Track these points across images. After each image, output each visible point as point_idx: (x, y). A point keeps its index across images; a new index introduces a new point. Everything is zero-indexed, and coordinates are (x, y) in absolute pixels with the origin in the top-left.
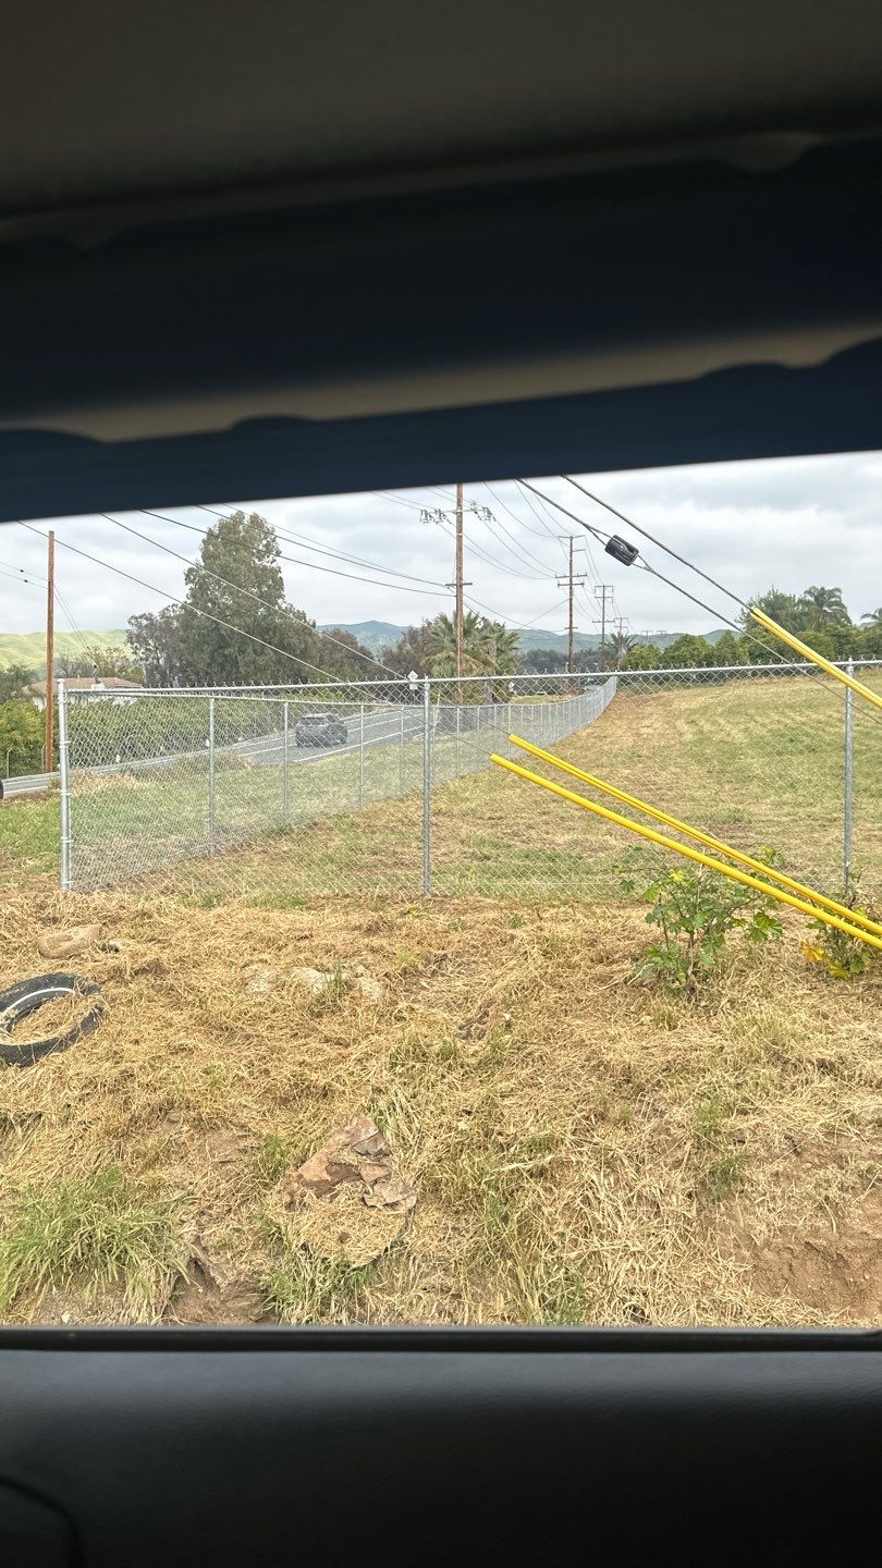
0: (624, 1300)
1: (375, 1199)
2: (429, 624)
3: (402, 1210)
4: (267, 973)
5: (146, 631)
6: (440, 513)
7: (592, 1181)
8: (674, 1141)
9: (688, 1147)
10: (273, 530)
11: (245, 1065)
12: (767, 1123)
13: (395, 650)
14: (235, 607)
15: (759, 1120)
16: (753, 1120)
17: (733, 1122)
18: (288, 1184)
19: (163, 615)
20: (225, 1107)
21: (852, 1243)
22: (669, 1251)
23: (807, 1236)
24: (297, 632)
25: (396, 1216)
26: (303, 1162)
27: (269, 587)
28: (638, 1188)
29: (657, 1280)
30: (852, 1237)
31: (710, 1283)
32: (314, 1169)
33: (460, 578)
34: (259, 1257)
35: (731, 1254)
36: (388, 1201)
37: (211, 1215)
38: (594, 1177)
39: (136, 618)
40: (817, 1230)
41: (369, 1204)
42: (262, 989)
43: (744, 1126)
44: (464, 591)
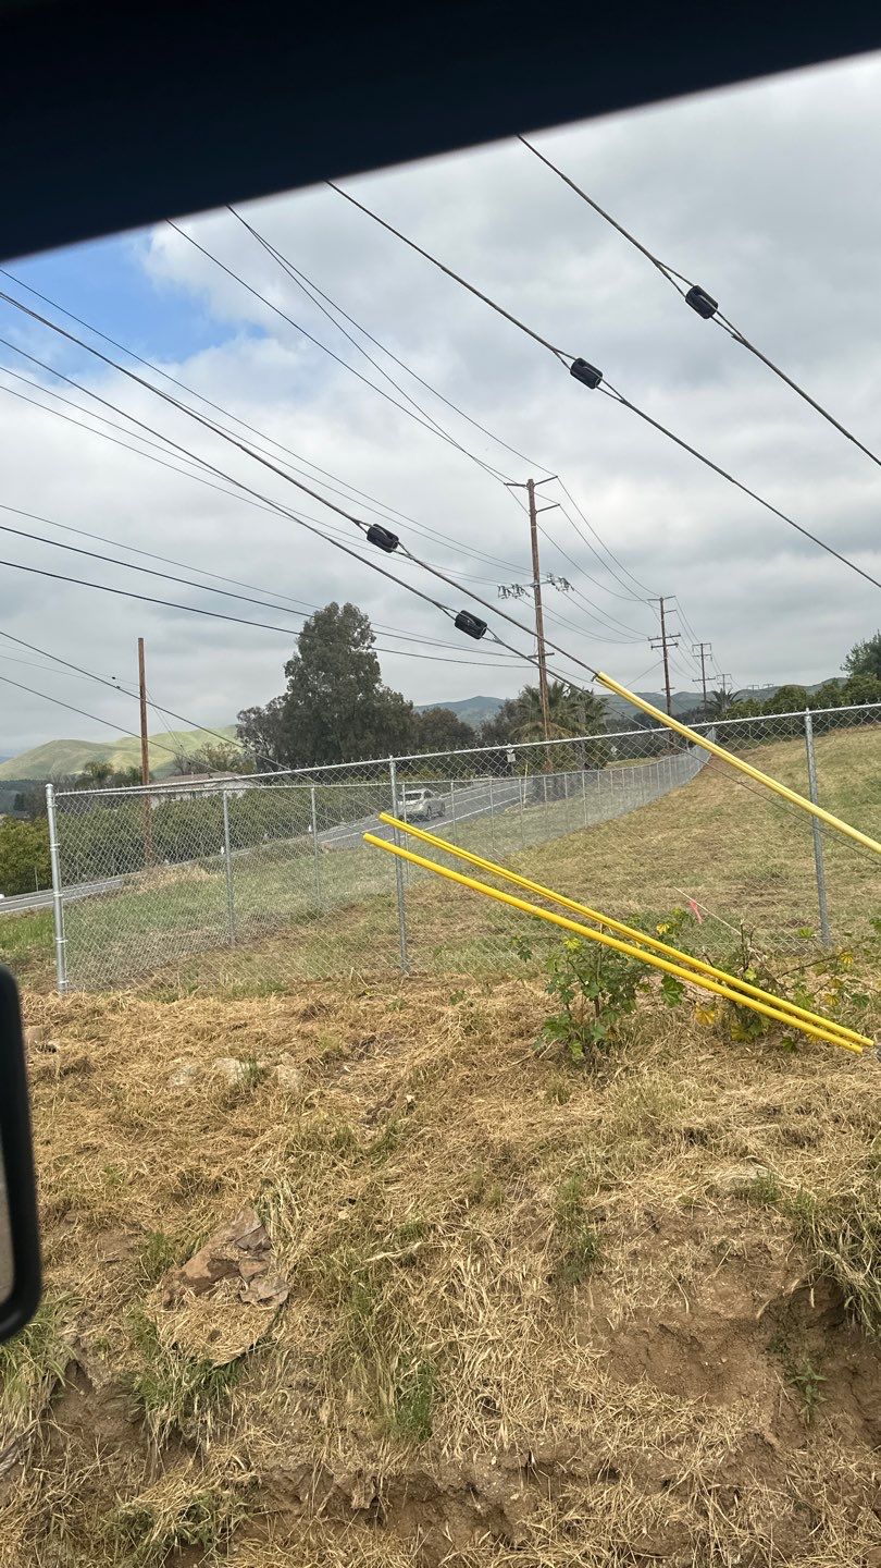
0: (477, 1392)
1: (250, 1295)
2: (520, 696)
3: (273, 1306)
4: (189, 1066)
5: (255, 725)
6: (519, 588)
7: (458, 1268)
8: (539, 1222)
9: (551, 1228)
10: (367, 617)
11: (147, 1163)
12: (628, 1198)
13: (493, 724)
14: (335, 695)
15: (621, 1195)
16: (615, 1196)
17: (597, 1199)
18: (169, 1282)
19: (269, 707)
20: (120, 1206)
21: (704, 1324)
22: (526, 1339)
23: (661, 1318)
25: (268, 1312)
26: (188, 1259)
27: (365, 672)
28: (502, 1273)
29: (512, 1370)
30: (703, 1318)
31: (564, 1371)
32: (197, 1267)
33: (541, 649)
34: (136, 1358)
35: (588, 1340)
36: (263, 1297)
37: (92, 1316)
38: (461, 1264)
39: (245, 713)
40: (670, 1311)
41: (244, 1300)
42: (182, 1083)
43: (605, 1202)
44: (546, 661)
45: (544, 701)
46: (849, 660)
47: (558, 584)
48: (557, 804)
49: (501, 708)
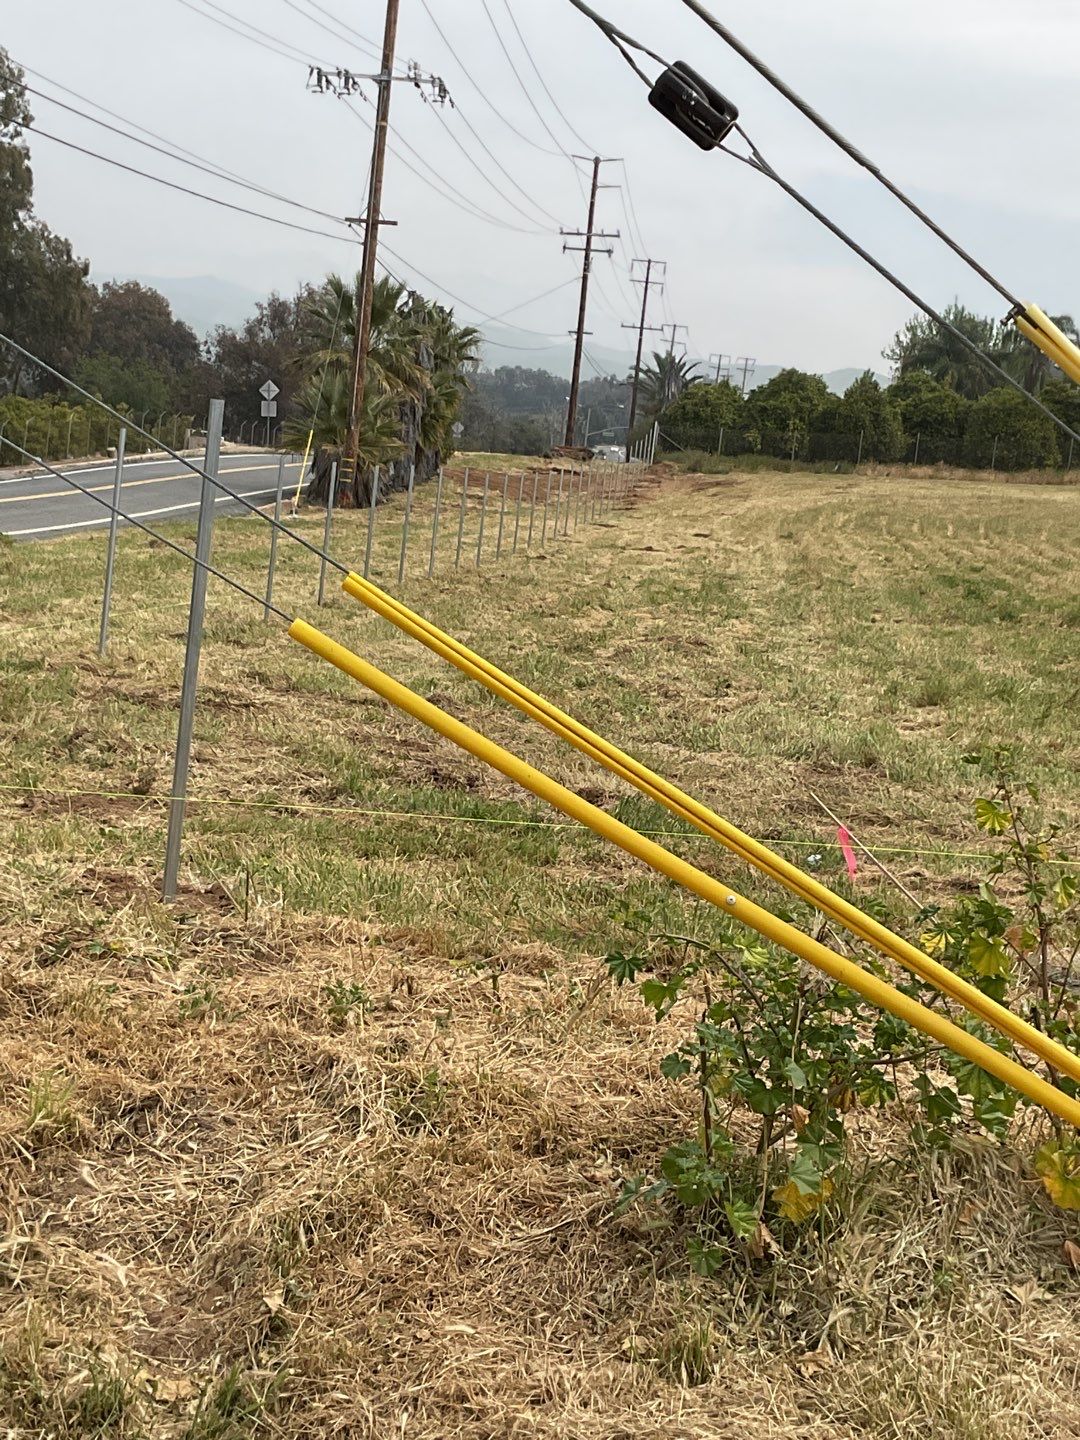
2: (311, 293)
6: (348, 78)
10: (21, 74)
13: (240, 335)
24: (49, 277)
33: (374, 206)
44: (379, 236)
45: (360, 313)
46: (899, 342)
47: (427, 88)
48: (356, 516)
49: (259, 306)
